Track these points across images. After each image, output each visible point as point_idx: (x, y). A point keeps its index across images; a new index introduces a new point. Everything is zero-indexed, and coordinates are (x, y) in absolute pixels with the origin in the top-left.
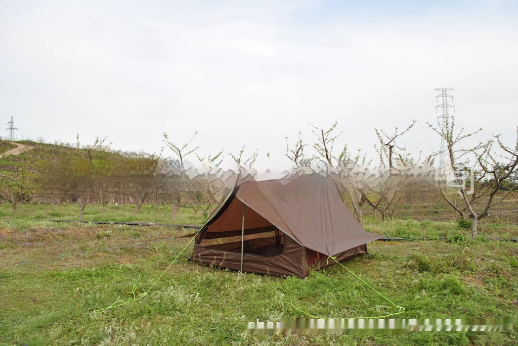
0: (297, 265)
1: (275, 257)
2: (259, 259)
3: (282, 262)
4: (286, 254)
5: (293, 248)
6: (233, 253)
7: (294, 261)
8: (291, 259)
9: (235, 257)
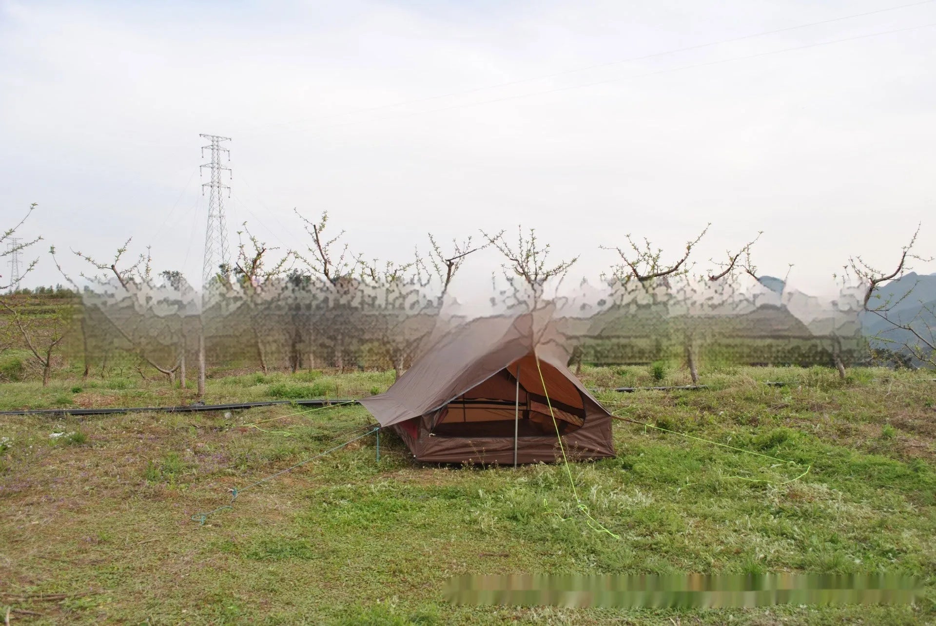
0: (604, 442)
1: (570, 435)
2: (545, 442)
3: (581, 440)
4: (586, 429)
5: (597, 419)
6: (498, 439)
7: (599, 437)
8: (594, 434)
9: (502, 445)
